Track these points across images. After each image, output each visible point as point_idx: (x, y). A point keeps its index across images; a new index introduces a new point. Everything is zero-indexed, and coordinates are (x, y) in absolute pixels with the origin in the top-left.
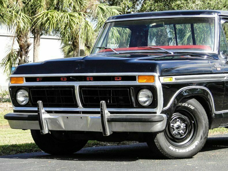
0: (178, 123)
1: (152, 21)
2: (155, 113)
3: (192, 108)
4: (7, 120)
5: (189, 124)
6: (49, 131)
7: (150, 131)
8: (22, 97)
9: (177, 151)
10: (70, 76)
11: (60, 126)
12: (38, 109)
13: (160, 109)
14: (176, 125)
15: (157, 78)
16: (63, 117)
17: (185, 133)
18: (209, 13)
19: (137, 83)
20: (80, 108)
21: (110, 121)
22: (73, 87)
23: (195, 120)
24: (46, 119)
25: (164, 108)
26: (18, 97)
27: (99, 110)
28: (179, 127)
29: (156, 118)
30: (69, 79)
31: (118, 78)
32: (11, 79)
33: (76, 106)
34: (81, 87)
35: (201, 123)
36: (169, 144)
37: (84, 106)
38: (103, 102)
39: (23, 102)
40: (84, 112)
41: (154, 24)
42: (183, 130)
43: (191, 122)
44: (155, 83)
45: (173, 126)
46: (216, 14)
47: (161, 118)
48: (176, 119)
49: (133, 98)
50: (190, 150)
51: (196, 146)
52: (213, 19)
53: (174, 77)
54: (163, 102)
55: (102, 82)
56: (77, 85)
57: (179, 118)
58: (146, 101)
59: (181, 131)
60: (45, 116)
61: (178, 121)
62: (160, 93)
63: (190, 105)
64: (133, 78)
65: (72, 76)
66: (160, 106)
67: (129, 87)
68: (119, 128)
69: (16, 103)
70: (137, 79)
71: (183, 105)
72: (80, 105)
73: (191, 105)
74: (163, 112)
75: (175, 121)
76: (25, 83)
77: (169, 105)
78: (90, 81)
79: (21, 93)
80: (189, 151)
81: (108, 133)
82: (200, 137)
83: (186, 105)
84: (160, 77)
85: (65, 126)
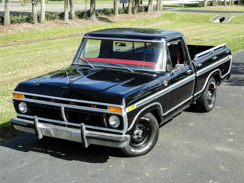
0: (137, 131)
3: (148, 120)
5: (145, 130)
6: (43, 136)
8: (22, 108)
9: (137, 152)
10: (58, 100)
11: (51, 134)
12: (34, 122)
13: (125, 130)
16: (53, 129)
17: (142, 137)
19: (108, 111)
20: (66, 122)
21: (88, 138)
22: (60, 108)
23: (150, 128)
24: (41, 129)
26: (20, 107)
29: (123, 140)
30: (56, 101)
31: (94, 106)
32: (14, 94)
33: (63, 120)
34: (65, 108)
35: (154, 129)
36: (131, 147)
37: (69, 121)
38: (83, 124)
39: (24, 111)
46: (164, 39)
47: (126, 139)
49: (105, 120)
50: (146, 150)
51: (150, 146)
53: (135, 105)
54: (128, 125)
55: (81, 106)
56: (63, 106)
57: (138, 127)
58: (115, 125)
59: (140, 136)
60: (39, 125)
61: (137, 129)
62: (126, 120)
67: (102, 113)
70: (108, 108)
72: (66, 120)
73: (147, 118)
76: (24, 99)
77: (131, 126)
78: (73, 104)
79: (22, 104)
81: (87, 146)
82: (153, 140)
83: (144, 118)
84: (125, 108)
85: (54, 135)
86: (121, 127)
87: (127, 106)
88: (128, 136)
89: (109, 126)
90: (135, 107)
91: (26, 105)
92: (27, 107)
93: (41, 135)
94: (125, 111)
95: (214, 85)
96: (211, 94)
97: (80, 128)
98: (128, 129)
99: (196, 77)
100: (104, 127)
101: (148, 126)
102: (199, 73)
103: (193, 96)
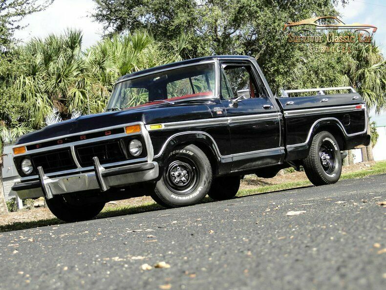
0: (179, 171)
1: (155, 75)
2: (147, 161)
3: (191, 154)
4: (15, 192)
5: (191, 169)
6: (53, 195)
7: (143, 180)
10: (65, 138)
11: (63, 190)
12: (39, 175)
13: (151, 157)
14: (176, 174)
15: (143, 127)
16: (64, 179)
17: (188, 180)
18: (210, 58)
19: (125, 134)
20: (79, 168)
21: (105, 176)
22: (69, 148)
23: (195, 165)
24: (48, 184)
26: (23, 167)
27: (93, 168)
28: (179, 175)
29: (147, 166)
30: (64, 141)
31: (108, 133)
32: (15, 149)
33: (76, 167)
35: (203, 168)
36: (170, 192)
37: (83, 166)
38: (96, 158)
39: (28, 171)
40: (83, 172)
41: (159, 78)
43: (193, 168)
44: (141, 132)
45: (173, 174)
46: (216, 59)
47: (151, 166)
48: (176, 167)
50: (194, 196)
51: (200, 192)
52: (212, 65)
53: (163, 124)
54: (153, 150)
55: (95, 138)
56: (72, 145)
57: (179, 166)
58: (137, 152)
59: (183, 179)
60: (46, 181)
61: (179, 168)
62: (148, 141)
63: (188, 152)
64: (121, 130)
65: (67, 138)
66: (150, 154)
67: (118, 139)
68: (115, 182)
69: (22, 173)
70: (125, 131)
71: (181, 152)
72: (79, 165)
73: (190, 151)
74: (154, 160)
75: (175, 169)
76: (27, 152)
77: (161, 153)
78: (84, 139)
79: (25, 162)
81: (105, 189)
82: (203, 182)
83: (184, 151)
84: (146, 126)
85: (66, 188)
86: (144, 154)
87: (148, 123)
88: (156, 163)
89: (131, 156)
90: (162, 126)
92: (31, 161)
93: (50, 194)
94: (145, 130)
95: (333, 144)
97: (95, 170)
98: (155, 155)
99: (283, 117)
100: (126, 160)
101: (193, 164)
102: (288, 113)
103: (285, 148)
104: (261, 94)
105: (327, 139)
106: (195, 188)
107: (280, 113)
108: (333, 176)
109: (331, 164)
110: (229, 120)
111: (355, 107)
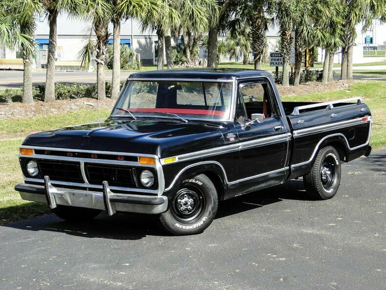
0: (186, 199)
2: (157, 195)
3: (200, 184)
4: (18, 192)
5: (198, 199)
6: (57, 205)
7: (150, 213)
8: (32, 169)
9: (184, 228)
10: (76, 152)
11: (67, 202)
13: (161, 191)
14: (183, 201)
15: (157, 161)
16: (70, 193)
17: (193, 209)
19: (139, 164)
20: (87, 183)
21: (113, 201)
22: (79, 163)
23: (203, 195)
24: (53, 194)
25: (167, 189)
26: (29, 167)
27: (100, 187)
28: (186, 204)
29: (157, 201)
30: (74, 155)
31: (121, 158)
32: (21, 149)
33: (83, 182)
34: (86, 164)
35: (210, 198)
36: (175, 221)
37: (91, 182)
38: (105, 182)
39: (33, 173)
42: (191, 205)
43: (200, 198)
44: (155, 165)
45: (180, 202)
46: (234, 78)
47: (162, 200)
48: (184, 195)
49: (135, 178)
50: (198, 226)
51: (204, 222)
52: (230, 84)
53: (177, 157)
54: (164, 183)
55: (106, 160)
56: (82, 161)
57: (186, 194)
58: (148, 183)
59: (189, 207)
60: (52, 190)
61: (186, 197)
62: (161, 175)
63: (197, 181)
64: (135, 159)
65: (78, 153)
66: (161, 187)
67: (131, 167)
68: (122, 208)
69: (26, 174)
70: (138, 160)
71: (190, 181)
72: (86, 180)
73: (199, 181)
74: (164, 194)
75: (183, 197)
76: (34, 156)
77: (171, 186)
78: (95, 158)
79: (31, 164)
80: (196, 227)
81: (111, 213)
82: (208, 213)
83: (194, 181)
84: (161, 160)
85: (71, 202)
86: (155, 186)
87: (163, 157)
88: (165, 198)
89: (141, 186)
90: (176, 159)
91: (36, 165)
92: (38, 167)
93: (55, 203)
94: (159, 163)
95: (335, 159)
96: (329, 172)
97: (103, 190)
98: (165, 188)
99: (292, 137)
100: (135, 187)
101: (201, 193)
102: (297, 133)
103: (290, 168)
104: (274, 113)
105: (330, 154)
106: (199, 218)
107: (290, 134)
108: (330, 191)
109: (330, 179)
110: (241, 146)
111: (361, 120)
